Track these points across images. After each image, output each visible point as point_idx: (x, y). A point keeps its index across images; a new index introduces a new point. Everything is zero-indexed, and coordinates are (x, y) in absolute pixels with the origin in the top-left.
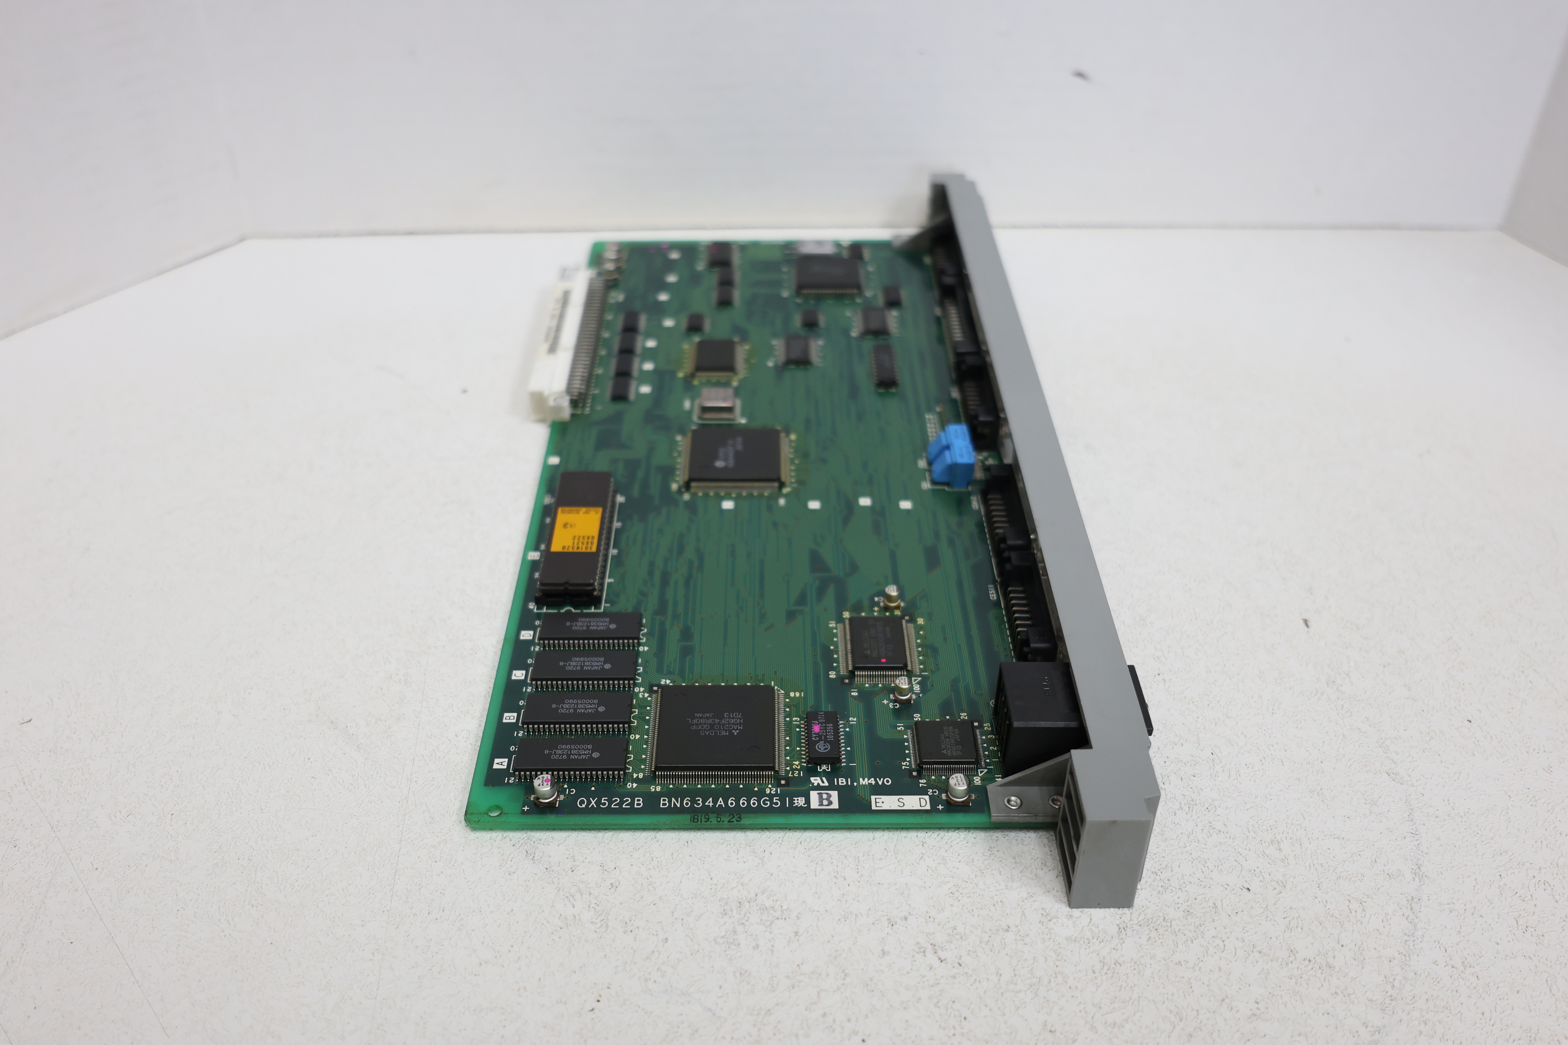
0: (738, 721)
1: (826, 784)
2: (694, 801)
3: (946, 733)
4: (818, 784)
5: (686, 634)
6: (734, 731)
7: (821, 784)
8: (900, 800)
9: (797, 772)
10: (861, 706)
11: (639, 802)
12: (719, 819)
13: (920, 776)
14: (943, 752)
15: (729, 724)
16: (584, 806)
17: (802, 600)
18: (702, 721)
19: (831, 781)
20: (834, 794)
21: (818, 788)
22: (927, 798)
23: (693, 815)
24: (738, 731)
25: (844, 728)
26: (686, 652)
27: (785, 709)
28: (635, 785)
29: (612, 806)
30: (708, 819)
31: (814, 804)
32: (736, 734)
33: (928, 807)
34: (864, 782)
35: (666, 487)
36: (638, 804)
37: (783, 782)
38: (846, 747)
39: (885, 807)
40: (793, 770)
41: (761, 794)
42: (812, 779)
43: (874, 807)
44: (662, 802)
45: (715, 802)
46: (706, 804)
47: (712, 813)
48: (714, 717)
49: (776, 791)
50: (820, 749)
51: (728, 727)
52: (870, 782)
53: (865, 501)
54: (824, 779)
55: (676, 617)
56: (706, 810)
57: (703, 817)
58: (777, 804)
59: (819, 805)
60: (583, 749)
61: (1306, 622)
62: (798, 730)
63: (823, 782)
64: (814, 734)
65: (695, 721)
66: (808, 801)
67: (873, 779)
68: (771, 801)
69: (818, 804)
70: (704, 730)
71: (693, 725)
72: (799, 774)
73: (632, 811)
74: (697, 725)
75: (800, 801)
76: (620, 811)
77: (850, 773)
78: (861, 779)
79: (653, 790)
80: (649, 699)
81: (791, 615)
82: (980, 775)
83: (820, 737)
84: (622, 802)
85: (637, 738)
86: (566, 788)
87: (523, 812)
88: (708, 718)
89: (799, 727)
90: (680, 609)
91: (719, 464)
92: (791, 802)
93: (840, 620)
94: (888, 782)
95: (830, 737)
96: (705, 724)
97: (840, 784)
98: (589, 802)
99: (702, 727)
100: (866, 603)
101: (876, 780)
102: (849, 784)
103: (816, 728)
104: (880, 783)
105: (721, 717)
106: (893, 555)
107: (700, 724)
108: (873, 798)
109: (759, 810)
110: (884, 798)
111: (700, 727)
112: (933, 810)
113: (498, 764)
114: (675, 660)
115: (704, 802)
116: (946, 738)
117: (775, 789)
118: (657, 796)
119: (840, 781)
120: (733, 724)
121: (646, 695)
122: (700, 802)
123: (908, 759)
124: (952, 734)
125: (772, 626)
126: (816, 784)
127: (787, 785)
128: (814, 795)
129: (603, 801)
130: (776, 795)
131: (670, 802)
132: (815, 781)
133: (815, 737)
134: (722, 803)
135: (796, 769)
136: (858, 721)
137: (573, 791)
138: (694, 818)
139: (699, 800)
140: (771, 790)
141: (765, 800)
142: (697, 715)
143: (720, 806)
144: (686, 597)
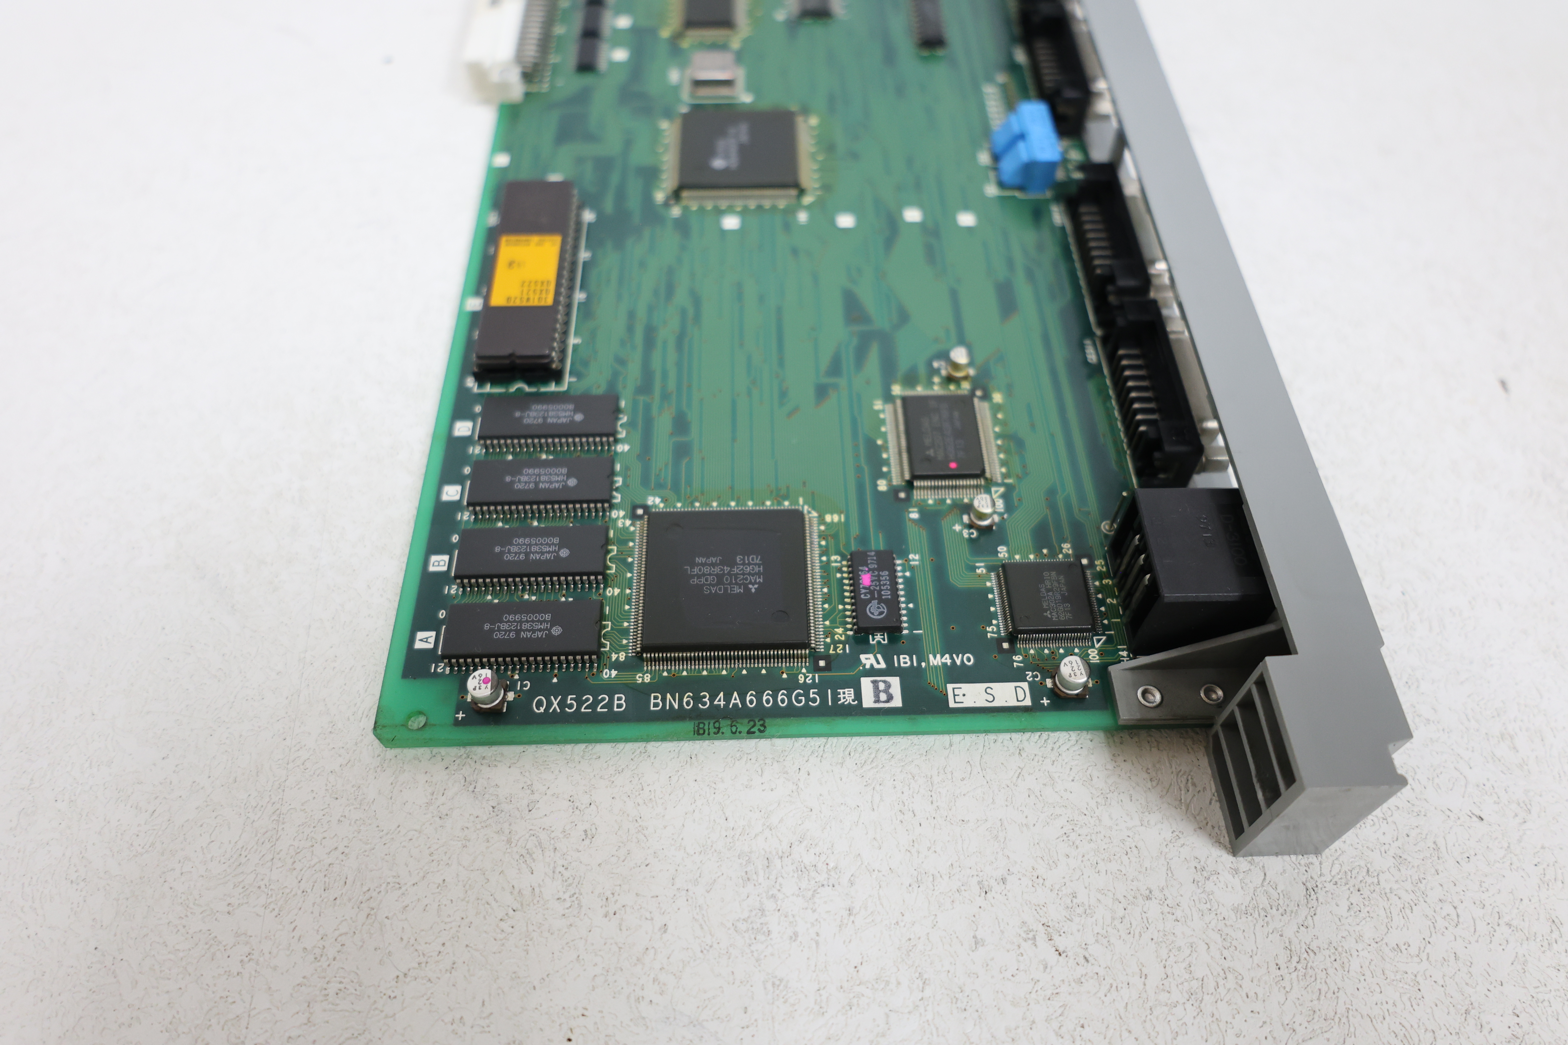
0: (757, 569)
1: (883, 665)
2: (697, 699)
3: (1048, 583)
4: (872, 665)
5: (681, 424)
6: (750, 586)
7: (876, 666)
8: (989, 691)
9: (841, 646)
10: (924, 534)
11: (620, 702)
12: (734, 729)
13: (1013, 651)
14: (1045, 614)
15: (743, 574)
16: (542, 710)
17: (835, 368)
18: (706, 570)
19: (888, 660)
20: (895, 682)
21: (872, 672)
22: (1025, 685)
23: (697, 722)
24: (756, 586)
25: (904, 571)
26: (682, 451)
27: (819, 542)
28: (614, 673)
29: (583, 710)
30: (719, 728)
31: (868, 701)
32: (753, 590)
33: (1028, 702)
34: (936, 660)
35: (648, 198)
36: (619, 706)
37: (822, 663)
38: (907, 603)
39: (968, 703)
40: (835, 643)
41: (792, 685)
42: (863, 657)
43: (952, 705)
44: (652, 701)
45: (728, 698)
46: (716, 703)
47: (724, 718)
48: (722, 563)
49: (813, 678)
50: (872, 614)
51: (743, 579)
52: (943, 660)
53: (913, 215)
54: (879, 656)
55: (665, 396)
56: (715, 714)
57: (711, 725)
58: (814, 700)
59: (875, 702)
60: (538, 621)
61: (1503, 384)
62: (839, 575)
63: (878, 663)
64: (864, 588)
65: (696, 570)
66: (858, 696)
67: (947, 656)
68: (806, 695)
69: (873, 699)
70: (710, 585)
71: (693, 576)
72: (844, 649)
73: (611, 718)
74: (699, 576)
75: (847, 696)
76: (594, 718)
77: (915, 648)
78: (931, 656)
79: (640, 681)
80: (632, 529)
81: (822, 392)
82: (1097, 646)
83: (872, 592)
84: (596, 703)
85: (616, 594)
86: (517, 680)
87: (457, 723)
88: (713, 565)
89: (839, 570)
90: (672, 385)
91: (718, 163)
92: (836, 698)
93: (888, 398)
94: (968, 659)
95: (887, 594)
96: (710, 575)
97: (902, 665)
98: (550, 704)
99: (707, 580)
100: (922, 371)
101: (952, 658)
102: (915, 664)
103: (866, 579)
104: (958, 662)
105: (733, 564)
106: (954, 295)
107: (704, 575)
108: (950, 687)
109: (791, 713)
110: (966, 688)
111: (703, 580)
112: (1035, 708)
113: (421, 640)
114: (666, 465)
115: (712, 700)
116: (1048, 590)
117: (811, 675)
118: (644, 691)
119: (902, 661)
120: (749, 574)
121: (628, 522)
122: (706, 700)
123: (994, 622)
124: (1056, 584)
125: (796, 410)
126: (868, 666)
127: (827, 668)
128: (866, 683)
129: (569, 702)
130: (813, 685)
131: (664, 700)
132: (867, 660)
133: (865, 594)
134: (738, 701)
135: (840, 642)
136: (922, 560)
137: (526, 686)
138: (699, 728)
139: (705, 697)
140: (806, 677)
141: (799, 695)
142: (698, 560)
143: (735, 705)
144: (679, 364)
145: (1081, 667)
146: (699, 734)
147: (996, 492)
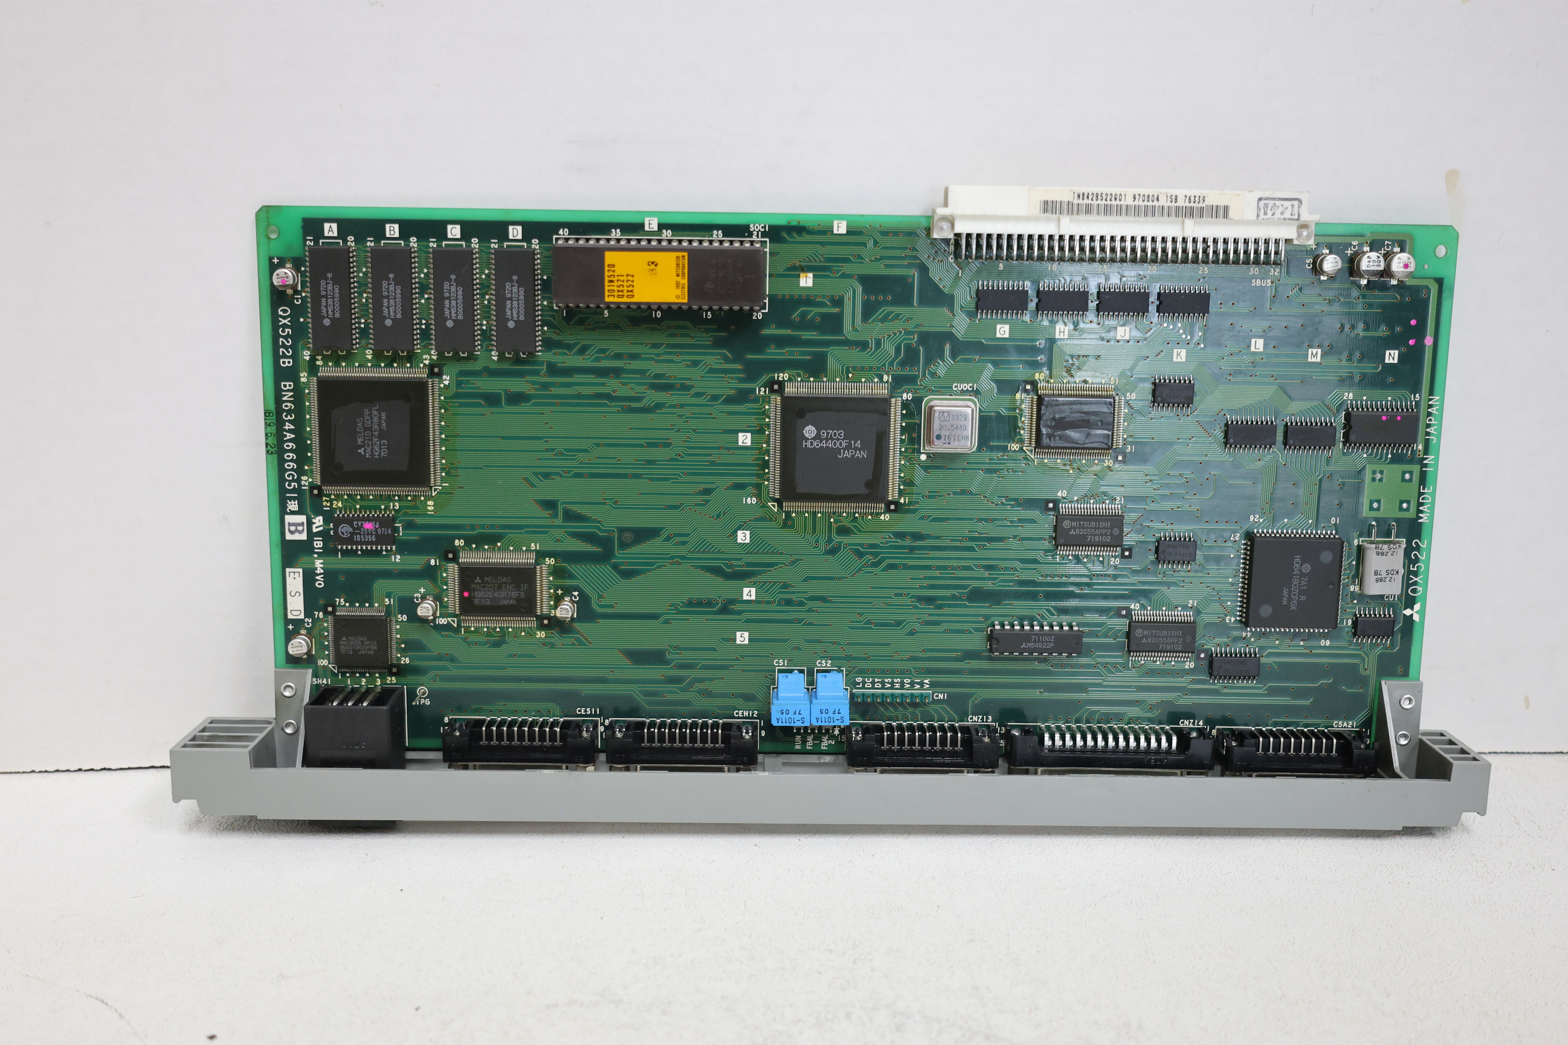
0: (376, 454)
1: (315, 530)
2: (289, 412)
3: (368, 643)
4: (315, 523)
5: (516, 398)
6: (363, 449)
7: (314, 526)
8: (298, 594)
9: (329, 505)
10: (418, 567)
11: (287, 363)
12: (269, 435)
13: (326, 613)
14: (345, 637)
15: (372, 445)
16: (281, 313)
17: (574, 517)
18: (376, 419)
19: (318, 534)
20: (304, 537)
21: (310, 523)
22: (302, 616)
23: (274, 412)
24: (363, 453)
25: (386, 550)
26: (492, 400)
27: (410, 496)
28: (307, 358)
29: (281, 339)
30: (270, 425)
31: (289, 519)
32: (359, 451)
33: (290, 616)
34: (319, 564)
36: (284, 363)
37: (316, 492)
38: (362, 550)
39: (289, 580)
40: (331, 501)
41: (300, 472)
42: (321, 518)
43: (288, 570)
44: (288, 384)
45: (290, 431)
46: (287, 424)
47: (277, 429)
48: (381, 430)
49: (305, 486)
50: (342, 528)
51: (368, 444)
52: (319, 569)
53: (750, 594)
54: (321, 528)
55: (545, 386)
56: (280, 423)
57: (272, 421)
58: (289, 485)
59: (289, 523)
60: (334, 309)
62: (383, 507)
63: (317, 527)
64: (362, 524)
65: (375, 413)
66: (293, 513)
67: (322, 571)
68: (293, 480)
69: (291, 522)
70: (364, 422)
71: (370, 411)
72: (326, 506)
73: (276, 357)
74: (370, 415)
75: (293, 506)
76: (276, 346)
77: (328, 552)
78: (322, 561)
79: (302, 375)
80: (422, 365)
81: (550, 505)
82: (330, 666)
83: (358, 528)
84: (286, 348)
85: (367, 356)
86: (301, 295)
87: (271, 259)
88: (380, 424)
89: (387, 508)
90: (555, 391)
92: (291, 499)
93: (541, 555)
94: (320, 583)
95: (357, 538)
96: (372, 422)
97: (315, 543)
98: (284, 318)
99: (367, 420)
100: (569, 582)
101: (321, 574)
102: (316, 551)
103: (368, 526)
104: (317, 578)
105: (380, 437)
106: (654, 617)
107: (372, 418)
108: (301, 570)
109: (282, 470)
110: (300, 580)
111: (368, 418)
112: (287, 621)
113: (331, 227)
114: (478, 388)
115: (289, 421)
116: (363, 642)
117: (307, 484)
118: (295, 379)
119: (318, 542)
120: (372, 449)
121: (427, 362)
122: (289, 417)
123: (347, 604)
124: (367, 648)
125: (532, 485)
126: (314, 521)
127: (313, 495)
128: (302, 519)
129: (286, 330)
130: (300, 485)
131: (288, 391)
132: (319, 521)
133: (358, 524)
134: (288, 438)
135: (332, 504)
136: (395, 563)
137: (298, 301)
138: (269, 413)
139: (291, 416)
140: (305, 481)
141: (293, 476)
142: (383, 415)
143: (286, 436)
144: (579, 396)
145: (298, 652)
146: (267, 413)
147: (453, 621)
